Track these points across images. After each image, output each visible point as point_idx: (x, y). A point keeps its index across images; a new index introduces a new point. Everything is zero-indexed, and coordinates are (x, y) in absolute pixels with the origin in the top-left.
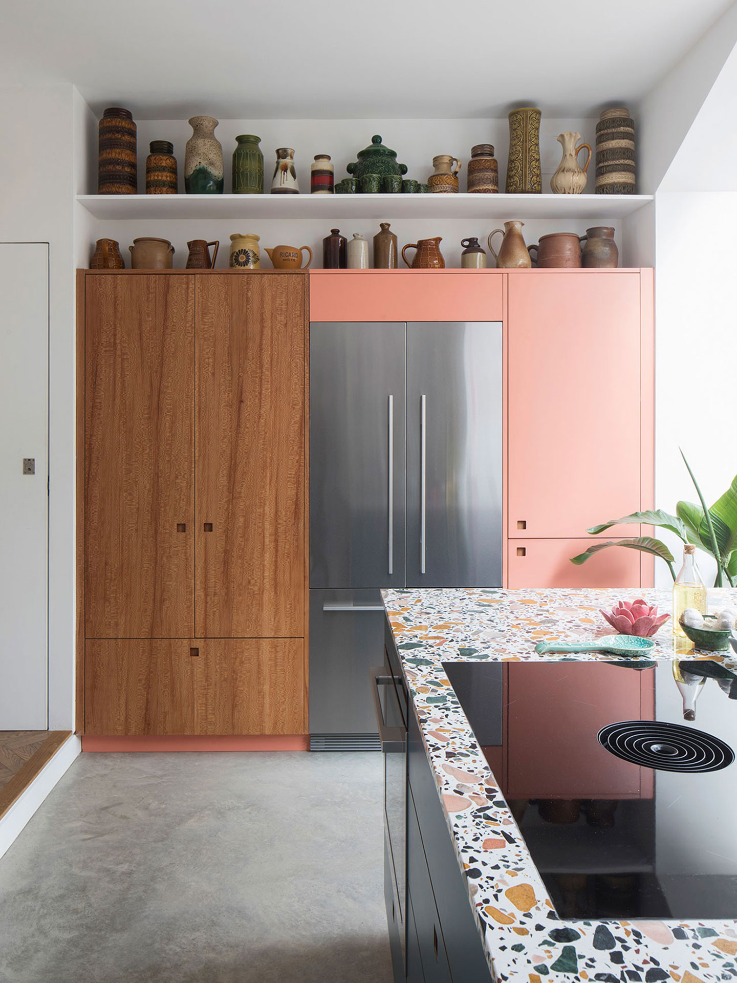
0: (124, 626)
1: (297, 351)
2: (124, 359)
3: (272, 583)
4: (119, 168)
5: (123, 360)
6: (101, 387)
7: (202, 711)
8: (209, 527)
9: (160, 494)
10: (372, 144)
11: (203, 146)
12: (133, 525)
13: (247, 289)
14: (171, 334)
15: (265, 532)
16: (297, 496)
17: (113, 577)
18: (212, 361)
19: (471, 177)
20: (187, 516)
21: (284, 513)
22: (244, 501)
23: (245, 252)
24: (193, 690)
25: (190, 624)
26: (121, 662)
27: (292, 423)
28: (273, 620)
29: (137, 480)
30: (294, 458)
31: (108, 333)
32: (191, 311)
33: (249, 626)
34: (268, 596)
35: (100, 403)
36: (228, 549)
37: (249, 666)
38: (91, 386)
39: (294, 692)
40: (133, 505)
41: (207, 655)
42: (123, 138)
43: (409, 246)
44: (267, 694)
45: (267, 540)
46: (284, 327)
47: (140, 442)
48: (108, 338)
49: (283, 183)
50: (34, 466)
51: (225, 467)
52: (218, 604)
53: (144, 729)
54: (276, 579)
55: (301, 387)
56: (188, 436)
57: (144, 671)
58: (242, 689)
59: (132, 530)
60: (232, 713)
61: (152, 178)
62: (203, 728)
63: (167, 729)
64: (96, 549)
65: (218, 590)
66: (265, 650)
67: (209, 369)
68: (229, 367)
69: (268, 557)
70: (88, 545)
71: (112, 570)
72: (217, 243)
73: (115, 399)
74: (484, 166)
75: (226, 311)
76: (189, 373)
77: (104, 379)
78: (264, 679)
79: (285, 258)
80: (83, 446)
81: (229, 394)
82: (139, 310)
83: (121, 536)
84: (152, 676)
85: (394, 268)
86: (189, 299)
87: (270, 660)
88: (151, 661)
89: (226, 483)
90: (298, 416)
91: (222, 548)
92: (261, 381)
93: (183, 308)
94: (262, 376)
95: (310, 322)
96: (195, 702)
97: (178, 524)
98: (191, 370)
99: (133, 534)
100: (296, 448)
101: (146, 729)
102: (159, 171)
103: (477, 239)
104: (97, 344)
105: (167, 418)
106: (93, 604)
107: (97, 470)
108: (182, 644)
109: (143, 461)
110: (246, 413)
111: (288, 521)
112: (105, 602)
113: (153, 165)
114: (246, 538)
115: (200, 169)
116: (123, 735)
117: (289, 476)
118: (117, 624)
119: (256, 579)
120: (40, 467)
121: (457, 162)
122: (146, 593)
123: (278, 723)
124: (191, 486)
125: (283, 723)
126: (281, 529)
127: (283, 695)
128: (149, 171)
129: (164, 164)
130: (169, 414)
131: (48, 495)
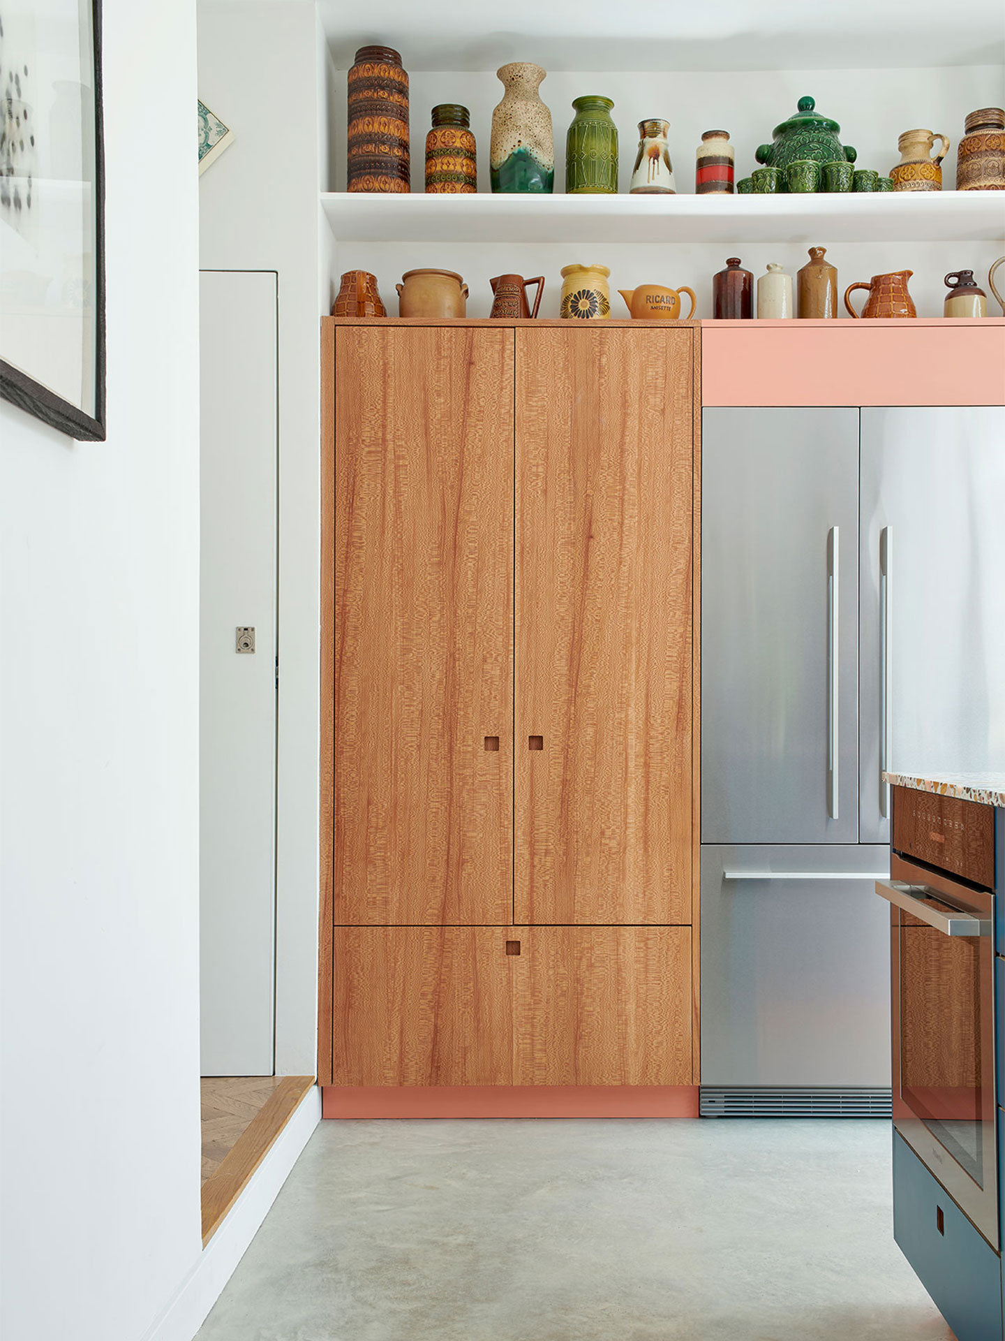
0: (397, 905)
1: (682, 454)
2: (399, 466)
3: (641, 835)
4: (384, 149)
5: (397, 467)
6: (362, 512)
7: (525, 1046)
8: (537, 742)
9: (457, 687)
10: (798, 112)
11: (523, 111)
12: (414, 739)
13: (600, 352)
14: (477, 425)
15: (629, 751)
16: (681, 692)
17: (381, 823)
18: (542, 470)
19: (964, 166)
20: (502, 725)
21: (659, 721)
22: (594, 701)
23: (586, 294)
24: (511, 1011)
25: (505, 901)
26: (393, 965)
27: (674, 572)
28: (641, 895)
29: (420, 664)
30: (676, 631)
31: (373, 422)
32: (509, 387)
33: (602, 905)
34: (633, 856)
35: (360, 538)
36: (568, 778)
37: (604, 971)
38: (345, 510)
39: (676, 1015)
40: (413, 706)
41: (533, 954)
42: (391, 98)
43: (857, 286)
44: (632, 1018)
45: (632, 764)
46: (661, 415)
47: (425, 603)
48: (373, 432)
49: (653, 179)
50: (252, 638)
51: (563, 645)
52: (551, 868)
53: (430, 1077)
54: (646, 829)
55: (688, 513)
56: (504, 594)
57: (430, 979)
58: (592, 1009)
59: (411, 746)
60: (575, 1049)
61: (439, 168)
62: (527, 1075)
63: (467, 1075)
64: (353, 778)
65: (552, 847)
66: (629, 945)
67: (537, 484)
68: (570, 480)
69: (633, 791)
70: (339, 771)
71: (380, 812)
72: (542, 280)
73: (384, 532)
74: (988, 146)
75: (566, 389)
76: (506, 490)
77: (367, 498)
78: (627, 993)
79: (655, 305)
80: (331, 607)
81: (570, 524)
82: (424, 385)
83: (393, 757)
84: (443, 987)
85: (833, 318)
86: (506, 369)
87: (636, 962)
88: (442, 964)
89: (565, 670)
90: (682, 561)
91: (558, 777)
92: (623, 505)
93: (495, 383)
94: (623, 495)
95: (702, 408)
96: (514, 1029)
97: (486, 738)
98: (509, 485)
99: (413, 753)
100: (678, 613)
101: (433, 1075)
102: (450, 155)
103: (972, 273)
104: (354, 441)
105: (469, 564)
106: (348, 869)
107: (355, 648)
108: (492, 935)
109: (430, 633)
110: (599, 555)
111: (665, 734)
112: (366, 865)
113: (439, 145)
114: (597, 760)
115: (520, 152)
116: (395, 1085)
117: (668, 659)
118: (386, 901)
119: (613, 827)
120: (264, 641)
121: (943, 140)
122: (435, 850)
123: (649, 1067)
124: (508, 674)
125: (658, 1065)
126: (655, 747)
127: (658, 1019)
128: (430, 156)
129: (458, 144)
130: (473, 556)
131: (277, 688)
